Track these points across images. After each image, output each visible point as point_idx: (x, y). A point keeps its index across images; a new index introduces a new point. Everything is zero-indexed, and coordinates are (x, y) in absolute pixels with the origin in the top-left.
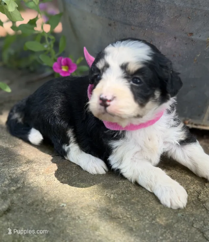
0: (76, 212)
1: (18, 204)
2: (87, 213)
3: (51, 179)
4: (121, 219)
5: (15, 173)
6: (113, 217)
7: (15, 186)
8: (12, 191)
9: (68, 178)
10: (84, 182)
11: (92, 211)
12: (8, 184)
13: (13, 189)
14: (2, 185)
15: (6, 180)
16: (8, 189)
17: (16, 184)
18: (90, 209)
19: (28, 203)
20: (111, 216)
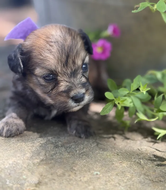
0: (114, 179)
1: (48, 176)
2: (125, 179)
3: (72, 150)
4: (164, 182)
5: (34, 146)
6: (154, 180)
7: (38, 158)
8: (36, 164)
9: (89, 148)
10: (106, 151)
11: (129, 177)
12: (30, 157)
13: (37, 162)
14: (24, 158)
15: (27, 153)
16: (32, 161)
17: (38, 157)
18: (125, 175)
19: (58, 174)
20: (153, 180)
